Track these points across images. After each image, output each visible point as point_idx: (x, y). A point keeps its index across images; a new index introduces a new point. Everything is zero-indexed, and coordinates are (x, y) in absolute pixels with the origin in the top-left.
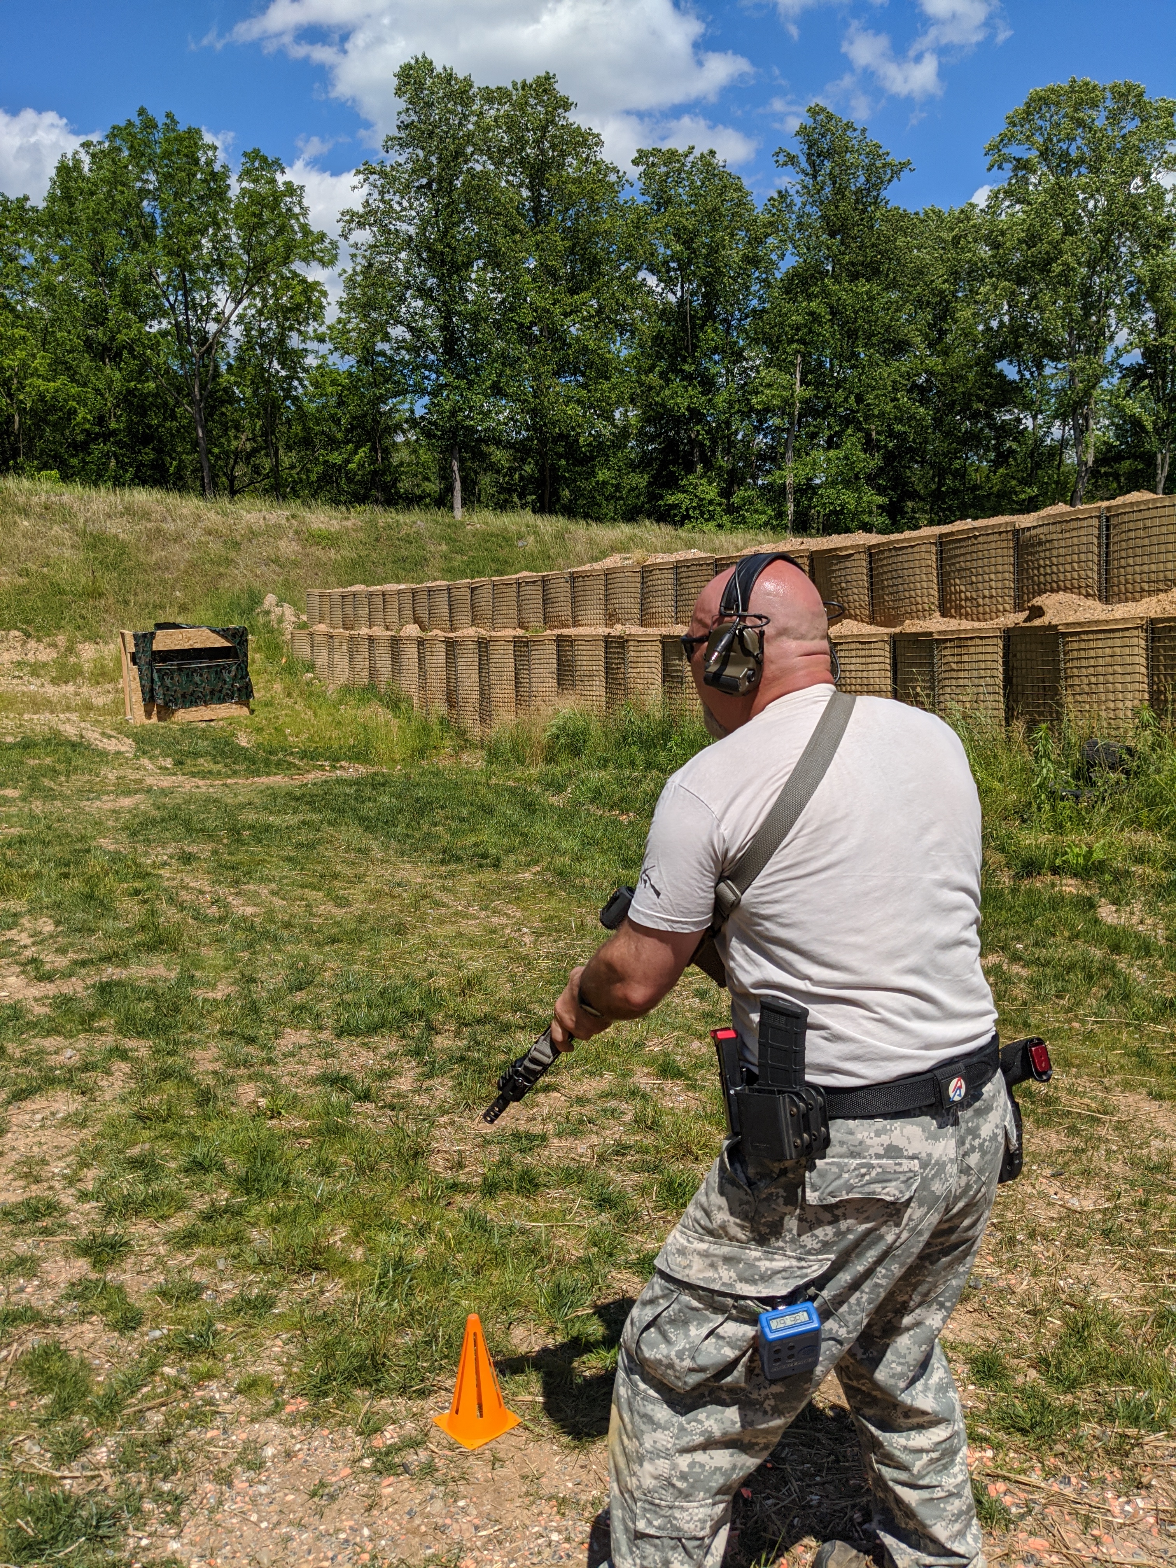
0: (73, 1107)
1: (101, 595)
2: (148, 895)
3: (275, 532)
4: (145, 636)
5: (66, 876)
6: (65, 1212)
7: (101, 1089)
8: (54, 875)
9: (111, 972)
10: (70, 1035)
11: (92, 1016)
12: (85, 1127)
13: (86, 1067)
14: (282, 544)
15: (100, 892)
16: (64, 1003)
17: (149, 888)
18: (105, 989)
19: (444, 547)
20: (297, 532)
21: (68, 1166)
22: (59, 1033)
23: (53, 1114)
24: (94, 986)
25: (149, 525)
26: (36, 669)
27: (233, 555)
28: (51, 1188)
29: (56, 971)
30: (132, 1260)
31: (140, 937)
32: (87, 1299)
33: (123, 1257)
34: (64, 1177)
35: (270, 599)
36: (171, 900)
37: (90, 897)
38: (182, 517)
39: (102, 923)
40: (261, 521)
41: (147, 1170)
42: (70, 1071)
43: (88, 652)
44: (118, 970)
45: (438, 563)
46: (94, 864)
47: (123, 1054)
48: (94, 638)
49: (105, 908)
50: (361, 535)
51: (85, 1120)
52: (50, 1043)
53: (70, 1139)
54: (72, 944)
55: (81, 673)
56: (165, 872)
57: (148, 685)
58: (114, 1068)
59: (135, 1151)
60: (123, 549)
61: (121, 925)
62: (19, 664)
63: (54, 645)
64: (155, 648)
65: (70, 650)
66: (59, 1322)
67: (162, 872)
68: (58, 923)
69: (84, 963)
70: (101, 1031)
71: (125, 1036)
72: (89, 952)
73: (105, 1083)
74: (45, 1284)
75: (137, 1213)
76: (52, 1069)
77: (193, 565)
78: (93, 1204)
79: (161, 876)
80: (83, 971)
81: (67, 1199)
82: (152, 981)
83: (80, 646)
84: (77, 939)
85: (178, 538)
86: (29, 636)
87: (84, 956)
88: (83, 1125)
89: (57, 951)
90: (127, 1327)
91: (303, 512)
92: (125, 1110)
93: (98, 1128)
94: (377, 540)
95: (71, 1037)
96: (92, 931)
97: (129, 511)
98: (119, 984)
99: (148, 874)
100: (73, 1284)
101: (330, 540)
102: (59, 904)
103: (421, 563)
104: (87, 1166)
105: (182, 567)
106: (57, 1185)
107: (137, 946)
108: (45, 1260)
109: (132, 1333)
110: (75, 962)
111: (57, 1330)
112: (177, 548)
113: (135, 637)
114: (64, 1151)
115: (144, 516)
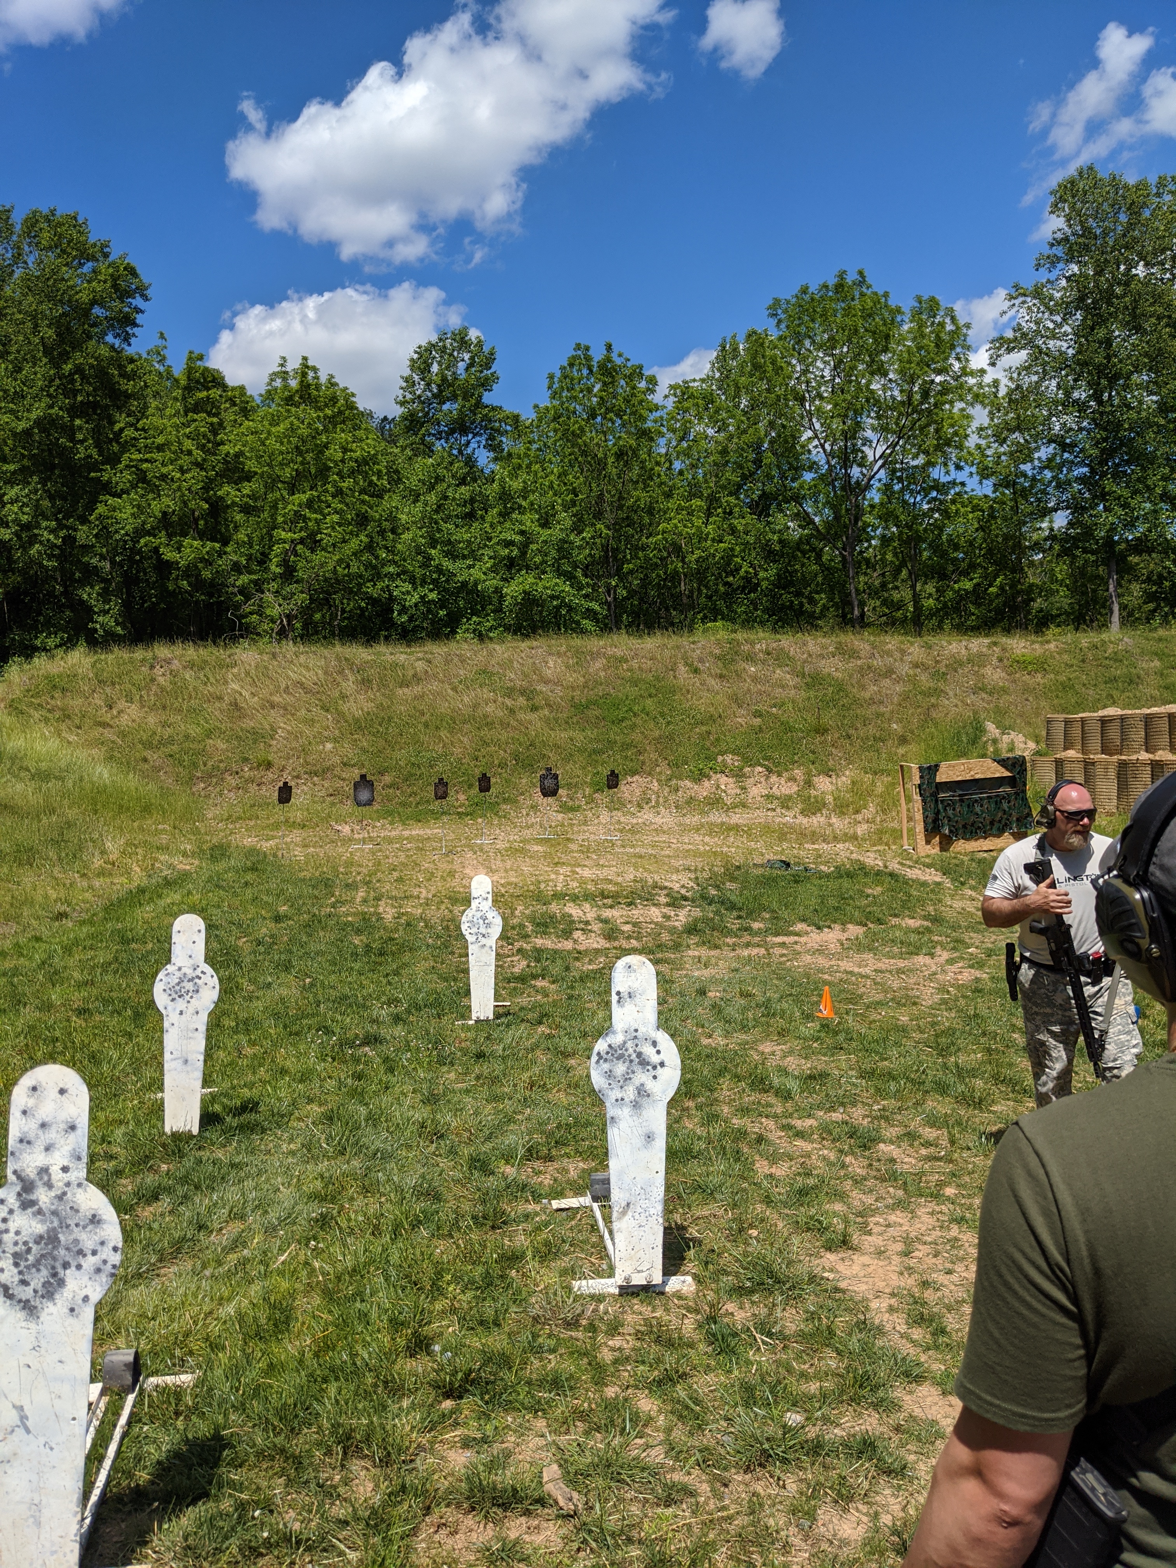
1: (826, 731)
3: (978, 660)
4: (929, 768)
14: (988, 671)
19: (1157, 663)
20: (1000, 660)
25: (859, 662)
26: (785, 802)
27: (941, 685)
35: (991, 728)
38: (889, 653)
40: (963, 651)
43: (824, 785)
45: (1153, 680)
48: (827, 772)
50: (1066, 657)
55: (824, 805)
57: (931, 816)
60: (840, 687)
62: (769, 797)
63: (792, 779)
64: (938, 779)
65: (809, 783)
77: (905, 696)
83: (816, 779)
85: (889, 672)
86: (770, 771)
91: (1004, 640)
94: (1083, 661)
97: (841, 650)
103: (1132, 681)
105: (895, 700)
112: (887, 682)
113: (921, 769)
115: (854, 654)
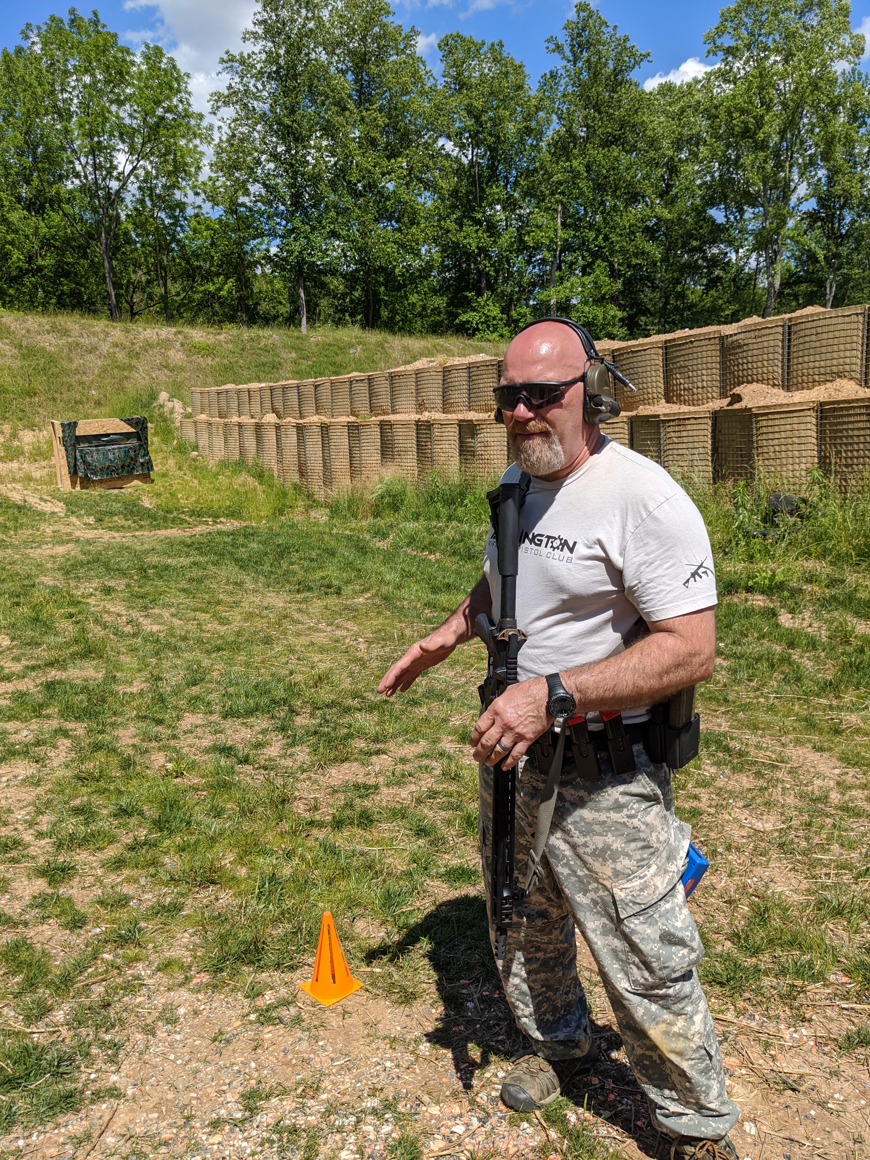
0: (29, 772)
1: (35, 394)
2: (80, 617)
3: (166, 344)
4: (69, 424)
5: (18, 604)
6: (27, 846)
7: (50, 758)
8: (8, 603)
9: (54, 674)
10: (25, 720)
11: (41, 706)
12: (39, 785)
13: (38, 743)
14: (171, 353)
15: (44, 616)
16: (20, 697)
17: (80, 613)
18: (50, 686)
19: (294, 355)
20: (182, 345)
21: (28, 814)
22: (17, 719)
23: (15, 777)
24: (42, 684)
25: (70, 340)
27: (134, 362)
28: (16, 829)
29: (13, 674)
30: (78, 879)
31: (75, 648)
32: (46, 907)
33: (71, 877)
34: (26, 821)
35: (163, 396)
36: (97, 621)
37: (36, 620)
38: (94, 334)
39: (46, 639)
40: (155, 336)
41: (86, 816)
42: (26, 746)
43: (27, 437)
44: (59, 673)
45: (289, 367)
46: (38, 595)
47: (65, 734)
48: (32, 427)
49: (48, 627)
50: (230, 346)
51: (39, 781)
52: (11, 726)
53: (29, 794)
54: (23, 654)
55: (23, 453)
56: (92, 601)
57: (72, 461)
58: (59, 743)
59: (77, 802)
60: (52, 359)
61: (60, 640)
64: (77, 434)
65: (14, 436)
66: (26, 924)
67: (89, 600)
68: (13, 639)
69: (33, 668)
70: (48, 717)
71: (66, 720)
72: (37, 659)
73: (52, 754)
74: (15, 898)
75: (80, 846)
76: (13, 745)
77: (104, 370)
78: (48, 840)
79: (88, 603)
80: (34, 674)
81: (28, 837)
82: (85, 680)
83: (21, 433)
84: (27, 650)
85: (93, 350)
87: (33, 662)
88: (38, 784)
89: (13, 659)
90: (76, 927)
91: (188, 330)
92: (69, 773)
93: (49, 786)
94: (243, 350)
95: (26, 721)
96: (38, 644)
97: (54, 329)
98: (61, 682)
99: (79, 602)
100: (35, 897)
101: (209, 351)
102: (13, 625)
103: (276, 367)
104: (42, 813)
105: (96, 372)
106: (20, 828)
107: (73, 656)
108: (14, 880)
109: (79, 930)
110: (27, 667)
111: (24, 930)
112: (90, 357)
113: (62, 425)
114: (25, 803)
115: (65, 333)
